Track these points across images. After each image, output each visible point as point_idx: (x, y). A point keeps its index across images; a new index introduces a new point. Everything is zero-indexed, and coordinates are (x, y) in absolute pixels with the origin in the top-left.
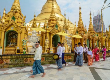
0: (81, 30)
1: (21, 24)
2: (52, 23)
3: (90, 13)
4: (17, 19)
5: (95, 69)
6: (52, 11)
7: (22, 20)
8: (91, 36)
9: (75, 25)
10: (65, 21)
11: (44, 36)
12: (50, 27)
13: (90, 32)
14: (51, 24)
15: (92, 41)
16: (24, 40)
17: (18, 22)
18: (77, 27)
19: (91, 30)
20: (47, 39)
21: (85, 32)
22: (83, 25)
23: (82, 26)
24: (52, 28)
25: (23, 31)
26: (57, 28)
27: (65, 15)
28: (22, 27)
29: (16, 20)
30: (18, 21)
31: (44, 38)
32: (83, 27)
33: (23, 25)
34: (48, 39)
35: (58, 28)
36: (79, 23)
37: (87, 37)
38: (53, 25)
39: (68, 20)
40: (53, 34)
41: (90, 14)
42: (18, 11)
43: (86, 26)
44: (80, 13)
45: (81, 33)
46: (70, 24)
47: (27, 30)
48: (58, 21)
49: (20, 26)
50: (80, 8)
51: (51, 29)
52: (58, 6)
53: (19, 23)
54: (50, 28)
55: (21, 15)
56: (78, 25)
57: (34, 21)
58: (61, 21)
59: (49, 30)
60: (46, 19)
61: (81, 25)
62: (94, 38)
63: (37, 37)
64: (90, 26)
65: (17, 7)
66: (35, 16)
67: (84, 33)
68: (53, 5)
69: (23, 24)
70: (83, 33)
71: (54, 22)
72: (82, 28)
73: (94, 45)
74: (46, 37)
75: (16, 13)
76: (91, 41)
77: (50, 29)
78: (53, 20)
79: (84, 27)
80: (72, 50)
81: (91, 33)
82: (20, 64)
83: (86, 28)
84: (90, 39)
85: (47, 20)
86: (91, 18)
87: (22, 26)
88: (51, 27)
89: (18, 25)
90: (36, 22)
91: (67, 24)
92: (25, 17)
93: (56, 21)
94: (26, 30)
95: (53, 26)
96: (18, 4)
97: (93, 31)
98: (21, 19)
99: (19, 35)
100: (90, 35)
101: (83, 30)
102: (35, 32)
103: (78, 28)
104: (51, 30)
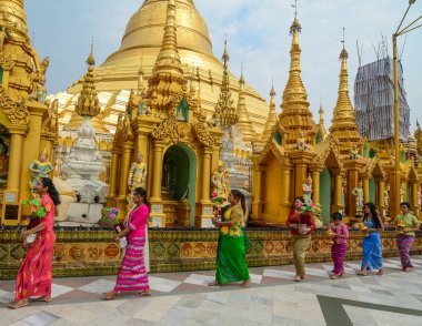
0: (294, 128)
1: (25, 94)
2: (166, 93)
3: (344, 51)
4: (11, 71)
5: (347, 308)
6: (166, 37)
7: (34, 75)
8: (342, 157)
9: (272, 106)
10: (225, 87)
11: (128, 151)
12: (154, 112)
13: (338, 136)
14: (160, 97)
15: (348, 177)
16: (38, 162)
17: (13, 86)
18: (279, 111)
19: (342, 129)
20: (139, 162)
21: (316, 136)
22: (308, 105)
23: (302, 107)
24: (163, 116)
25: (36, 123)
26: (185, 115)
27: (225, 57)
28: (30, 109)
29: (6, 74)
30: (13, 80)
31: (127, 156)
32: (307, 114)
33: (37, 100)
34: (143, 165)
35: (190, 113)
36: (287, 96)
37: (323, 162)
38: (167, 100)
39: (241, 82)
40: (167, 140)
41: (344, 55)
42: (15, 36)
43: (321, 112)
44: (295, 50)
45: (295, 142)
46: (248, 101)
47: (53, 122)
48: (195, 84)
49: (23, 102)
50: (295, 28)
51: (158, 120)
52: (200, 19)
53: (19, 88)
54: (155, 116)
55: (29, 54)
56: (282, 106)
57: (87, 82)
58: (211, 83)
59: (151, 123)
60: (141, 73)
61: (296, 103)
62: (355, 163)
63: (97, 153)
64: (337, 112)
65: (14, 19)
66: (91, 62)
67: (307, 142)
68: (172, 13)
69: (33, 95)
70: (303, 140)
71: (174, 87)
72: (300, 118)
73: (354, 198)
74: (133, 152)
75: (8, 46)
76: (340, 181)
77: (151, 118)
78: (169, 79)
79: (310, 115)
80: (249, 218)
81: (345, 140)
82: (13, 267)
83: (322, 120)
84: (337, 167)
85: (145, 78)
86: (344, 74)
87: (28, 104)
88: (159, 108)
89: (15, 100)
90: (93, 88)
91: (234, 97)
92: (45, 65)
93: (181, 82)
94: (50, 122)
95: (166, 108)
96: (18, 8)
97: (351, 135)
98: (29, 70)
99: (16, 140)
100: (336, 150)
101: (306, 128)
102: (88, 130)
103: (282, 116)
104: (158, 124)
